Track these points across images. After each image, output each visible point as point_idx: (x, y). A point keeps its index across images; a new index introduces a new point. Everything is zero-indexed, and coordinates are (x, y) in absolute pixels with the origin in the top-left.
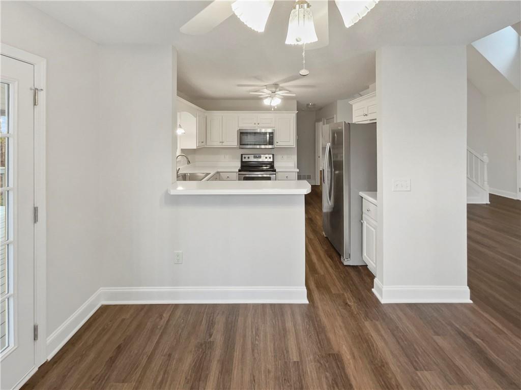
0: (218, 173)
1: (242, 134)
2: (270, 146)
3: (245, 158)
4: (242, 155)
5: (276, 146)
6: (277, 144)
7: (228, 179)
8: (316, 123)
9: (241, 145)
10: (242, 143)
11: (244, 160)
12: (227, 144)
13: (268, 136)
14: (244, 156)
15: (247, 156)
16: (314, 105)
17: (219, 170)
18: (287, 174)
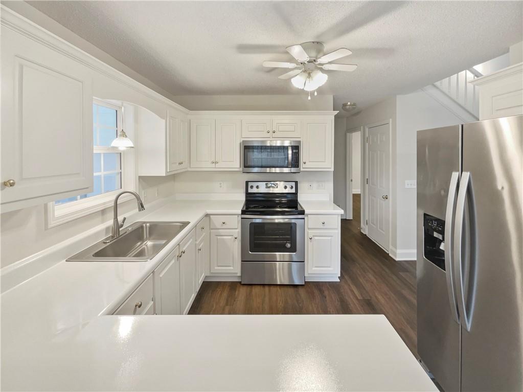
0: (207, 215)
1: (247, 148)
2: (293, 170)
3: (252, 187)
4: (247, 183)
5: (302, 169)
6: (304, 166)
7: (224, 226)
8: (348, 134)
9: (245, 167)
10: (247, 165)
11: (250, 191)
12: (222, 166)
13: (290, 152)
14: (250, 184)
15: (255, 184)
16: (354, 104)
17: (209, 211)
18: (323, 219)
